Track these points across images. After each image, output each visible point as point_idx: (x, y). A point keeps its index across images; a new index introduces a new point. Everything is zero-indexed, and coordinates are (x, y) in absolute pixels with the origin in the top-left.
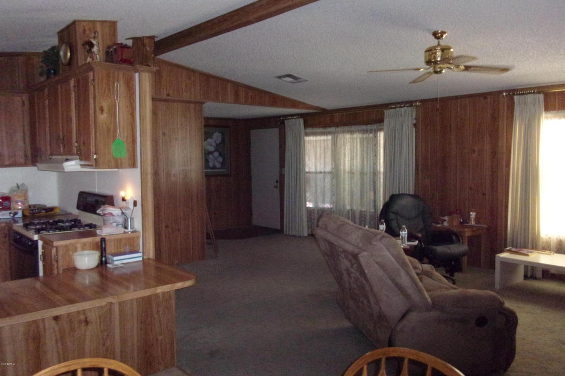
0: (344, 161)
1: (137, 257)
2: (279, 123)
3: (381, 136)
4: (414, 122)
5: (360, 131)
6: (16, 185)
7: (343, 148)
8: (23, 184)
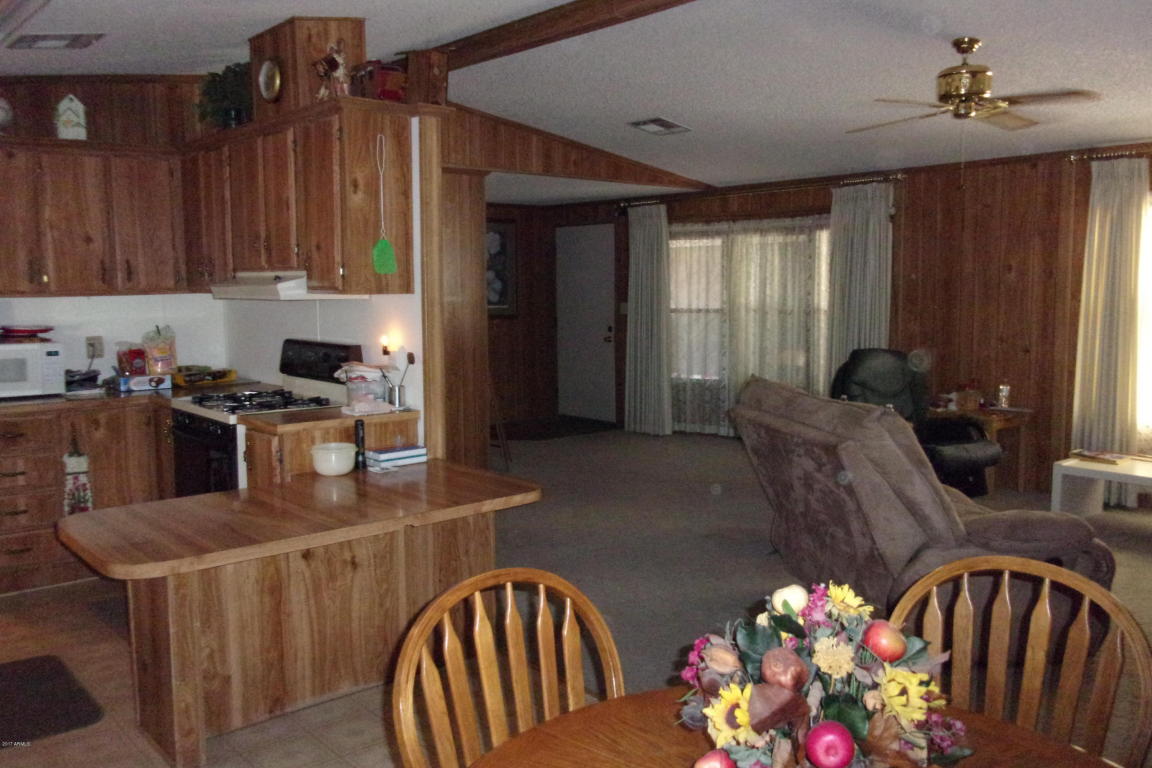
0: (747, 288)
1: (417, 457)
2: (616, 215)
3: (824, 239)
4: (893, 211)
5: (778, 230)
6: (154, 329)
7: (744, 263)
8: (168, 326)
